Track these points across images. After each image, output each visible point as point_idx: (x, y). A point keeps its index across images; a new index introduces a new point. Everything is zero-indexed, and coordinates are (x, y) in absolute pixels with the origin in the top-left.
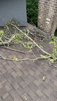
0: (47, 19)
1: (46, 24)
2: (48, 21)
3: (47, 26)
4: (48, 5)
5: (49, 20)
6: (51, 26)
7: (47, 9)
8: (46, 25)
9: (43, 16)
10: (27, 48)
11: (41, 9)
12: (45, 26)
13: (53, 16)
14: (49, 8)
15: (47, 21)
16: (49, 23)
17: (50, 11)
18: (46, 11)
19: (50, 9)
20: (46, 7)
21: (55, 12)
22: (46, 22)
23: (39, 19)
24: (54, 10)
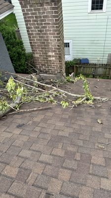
0: (50, 54)
1: (51, 61)
2: (53, 56)
3: (53, 63)
4: (45, 34)
5: (53, 54)
6: (59, 61)
7: (45, 40)
8: (50, 63)
9: (42, 51)
10: (47, 102)
11: (35, 43)
12: (50, 65)
13: (57, 47)
14: (48, 37)
15: (50, 56)
16: (54, 58)
17: (51, 40)
18: (44, 43)
19: (50, 38)
20: (42, 37)
21: (58, 40)
22: (49, 59)
23: (35, 58)
24: (57, 37)
